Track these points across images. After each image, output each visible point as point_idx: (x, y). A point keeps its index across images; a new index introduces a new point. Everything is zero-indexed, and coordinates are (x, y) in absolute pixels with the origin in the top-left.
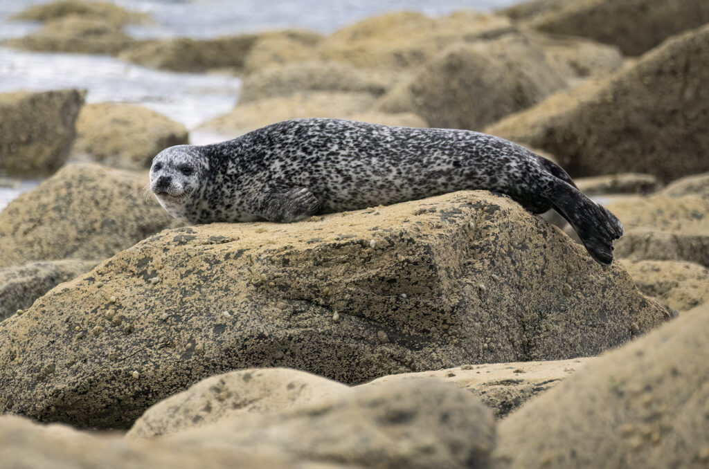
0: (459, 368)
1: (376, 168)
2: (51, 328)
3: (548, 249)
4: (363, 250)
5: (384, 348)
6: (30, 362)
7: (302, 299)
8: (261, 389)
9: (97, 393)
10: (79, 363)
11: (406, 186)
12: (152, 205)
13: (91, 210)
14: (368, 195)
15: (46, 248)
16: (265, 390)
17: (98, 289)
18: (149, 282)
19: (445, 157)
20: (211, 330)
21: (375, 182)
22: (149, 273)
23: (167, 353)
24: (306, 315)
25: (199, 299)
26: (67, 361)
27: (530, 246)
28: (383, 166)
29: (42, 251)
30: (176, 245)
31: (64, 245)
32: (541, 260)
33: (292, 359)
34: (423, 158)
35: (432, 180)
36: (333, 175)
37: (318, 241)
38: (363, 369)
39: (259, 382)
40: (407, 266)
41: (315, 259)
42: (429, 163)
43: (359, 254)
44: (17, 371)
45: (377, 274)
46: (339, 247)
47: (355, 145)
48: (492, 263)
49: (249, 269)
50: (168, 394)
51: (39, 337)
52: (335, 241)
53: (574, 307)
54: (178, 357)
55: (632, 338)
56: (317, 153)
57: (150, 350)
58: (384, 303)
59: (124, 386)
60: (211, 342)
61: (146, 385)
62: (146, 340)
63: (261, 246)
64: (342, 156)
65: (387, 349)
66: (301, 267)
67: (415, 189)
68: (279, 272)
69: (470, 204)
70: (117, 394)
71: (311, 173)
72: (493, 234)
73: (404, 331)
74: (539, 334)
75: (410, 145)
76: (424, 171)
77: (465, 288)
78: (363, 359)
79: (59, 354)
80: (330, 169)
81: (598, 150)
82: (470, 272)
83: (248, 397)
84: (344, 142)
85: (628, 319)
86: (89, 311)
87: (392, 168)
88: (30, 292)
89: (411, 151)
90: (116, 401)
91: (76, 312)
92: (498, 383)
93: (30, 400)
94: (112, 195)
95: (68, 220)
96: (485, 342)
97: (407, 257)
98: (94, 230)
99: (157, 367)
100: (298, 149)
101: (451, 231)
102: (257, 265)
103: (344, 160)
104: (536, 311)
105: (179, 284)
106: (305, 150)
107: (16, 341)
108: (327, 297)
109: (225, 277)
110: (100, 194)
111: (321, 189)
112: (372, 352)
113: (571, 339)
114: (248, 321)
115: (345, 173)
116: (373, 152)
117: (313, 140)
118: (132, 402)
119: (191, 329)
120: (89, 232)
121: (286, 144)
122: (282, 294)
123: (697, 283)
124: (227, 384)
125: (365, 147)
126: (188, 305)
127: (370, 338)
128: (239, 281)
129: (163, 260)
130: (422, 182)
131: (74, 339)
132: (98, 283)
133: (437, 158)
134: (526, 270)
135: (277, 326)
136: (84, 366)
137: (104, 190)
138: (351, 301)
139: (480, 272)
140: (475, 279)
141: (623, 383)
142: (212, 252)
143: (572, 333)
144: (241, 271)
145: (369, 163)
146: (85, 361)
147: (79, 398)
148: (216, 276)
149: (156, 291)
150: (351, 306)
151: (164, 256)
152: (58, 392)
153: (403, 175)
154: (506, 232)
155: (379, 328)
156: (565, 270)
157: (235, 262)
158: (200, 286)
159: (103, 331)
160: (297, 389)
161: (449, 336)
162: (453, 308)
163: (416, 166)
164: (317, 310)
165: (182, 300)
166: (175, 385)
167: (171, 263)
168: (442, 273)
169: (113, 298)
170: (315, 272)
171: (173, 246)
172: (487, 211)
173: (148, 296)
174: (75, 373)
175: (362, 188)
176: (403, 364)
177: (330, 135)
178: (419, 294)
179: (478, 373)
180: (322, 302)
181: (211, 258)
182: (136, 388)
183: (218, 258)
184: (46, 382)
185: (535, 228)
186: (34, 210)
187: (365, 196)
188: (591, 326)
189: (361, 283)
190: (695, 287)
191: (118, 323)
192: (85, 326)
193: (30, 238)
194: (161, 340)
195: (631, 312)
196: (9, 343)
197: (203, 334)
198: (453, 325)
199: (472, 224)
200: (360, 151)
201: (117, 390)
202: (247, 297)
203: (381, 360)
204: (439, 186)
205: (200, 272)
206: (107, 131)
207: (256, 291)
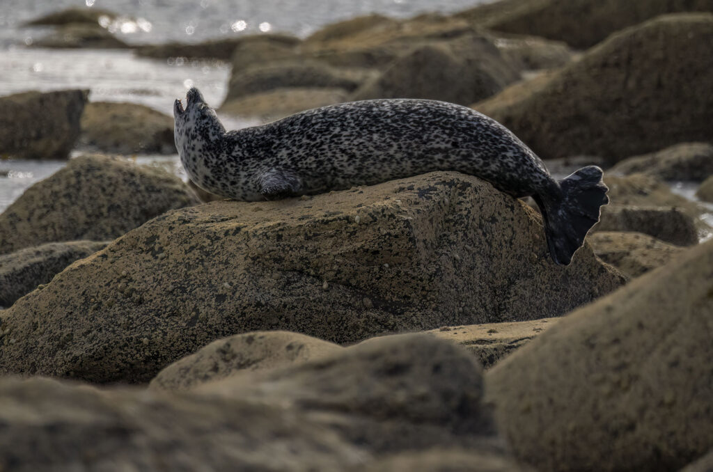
0: (438, 330)
1: (378, 143)
2: (69, 300)
3: (516, 221)
4: (349, 225)
5: (369, 313)
6: (51, 332)
7: (295, 270)
8: (263, 351)
9: (111, 359)
10: (95, 332)
11: (406, 159)
12: (153, 191)
13: (99, 196)
14: (372, 168)
15: (58, 231)
16: (267, 351)
17: (111, 265)
18: (157, 258)
19: (445, 136)
20: (214, 299)
21: (378, 157)
22: (156, 249)
23: (174, 321)
24: (299, 284)
25: (202, 272)
26: (84, 330)
27: (499, 218)
28: (384, 142)
29: (55, 234)
30: (180, 224)
31: (75, 228)
32: (509, 232)
33: (286, 324)
34: (423, 135)
35: (430, 155)
36: (338, 155)
37: (308, 218)
38: (351, 333)
39: (261, 344)
40: (389, 239)
41: (306, 234)
42: (429, 140)
43: (346, 228)
44: (39, 340)
45: (362, 247)
46: (327, 222)
47: (356, 125)
48: (465, 235)
49: (246, 244)
50: (175, 358)
51: (59, 309)
52: (323, 218)
53: (540, 274)
54: (184, 325)
55: (592, 300)
56: (320, 138)
57: (159, 319)
58: (369, 272)
59: (135, 352)
60: (213, 310)
61: (155, 350)
62: (154, 310)
63: (257, 223)
64: (345, 136)
65: (372, 314)
66: (294, 242)
67: (413, 162)
68: (273, 246)
69: (444, 182)
70: (129, 359)
71: (317, 157)
72: (466, 209)
73: (387, 298)
74: (509, 298)
75: (411, 120)
76: (423, 147)
77: (441, 258)
78: (350, 324)
79: (77, 324)
80: (334, 151)
81: (551, 135)
82: (446, 244)
83: (252, 357)
84: (346, 124)
85: (589, 284)
86: (103, 284)
87: (393, 143)
88: (46, 271)
89: (412, 126)
90: (128, 365)
91: (91, 286)
92: (473, 342)
93: (52, 366)
94: (117, 182)
95: (78, 205)
96: (460, 306)
97: (388, 231)
98: (102, 214)
99: (165, 334)
100: (303, 137)
101: (428, 207)
102: (254, 240)
103: (346, 140)
104: (506, 277)
105: (183, 259)
106: (309, 137)
107: (37, 313)
108: (317, 268)
109: (225, 252)
110: (107, 182)
111: (328, 169)
112: (359, 317)
113: (538, 302)
114: (246, 291)
115: (349, 151)
116: (374, 129)
117: (316, 127)
118: (143, 366)
119: (196, 299)
120: (97, 217)
121: (293, 134)
122: (276, 266)
123: (647, 251)
124: (232, 347)
125: (365, 125)
126: (192, 277)
127: (357, 304)
128: (237, 255)
129: (168, 238)
130: (420, 157)
131: (90, 310)
132: (110, 259)
133: (436, 136)
134: (496, 240)
135: (273, 295)
136: (99, 334)
137: (110, 178)
138: (339, 272)
139: (454, 243)
140: (449, 249)
141: (594, 336)
142: (213, 229)
143: (538, 297)
144: (239, 246)
145: (371, 140)
146: (101, 330)
147: (95, 363)
148: (217, 251)
149: (163, 265)
150: (338, 276)
151: (169, 234)
152: (76, 358)
153: (403, 150)
154: (477, 207)
155: (364, 295)
156: (531, 240)
157: (234, 238)
158: (202, 261)
159: (116, 303)
160: (295, 350)
161: (428, 301)
162: (431, 276)
163: (416, 142)
164: (308, 280)
165: (186, 274)
166: (182, 350)
167: (176, 240)
168: (420, 245)
169: (124, 273)
170: (306, 246)
171: (177, 225)
172: (460, 188)
173: (156, 270)
174: (91, 341)
175: (366, 163)
176: (386, 327)
177: (332, 120)
178: (400, 264)
179: (456, 333)
180: (312, 272)
181: (212, 235)
182: (146, 354)
183: (218, 235)
184: (66, 349)
185: (503, 202)
186: (48, 197)
187: (369, 170)
188: (555, 290)
189: (347, 255)
190: (645, 255)
191: (129, 295)
192: (100, 298)
193: (44, 222)
194: (168, 309)
195: (592, 277)
196: (31, 315)
197: (206, 303)
198: (431, 291)
199: (447, 200)
200: (361, 129)
201: (129, 356)
202: (245, 269)
203: (366, 324)
204: (435, 161)
205: (202, 248)
206: (108, 126)
207: (253, 264)
